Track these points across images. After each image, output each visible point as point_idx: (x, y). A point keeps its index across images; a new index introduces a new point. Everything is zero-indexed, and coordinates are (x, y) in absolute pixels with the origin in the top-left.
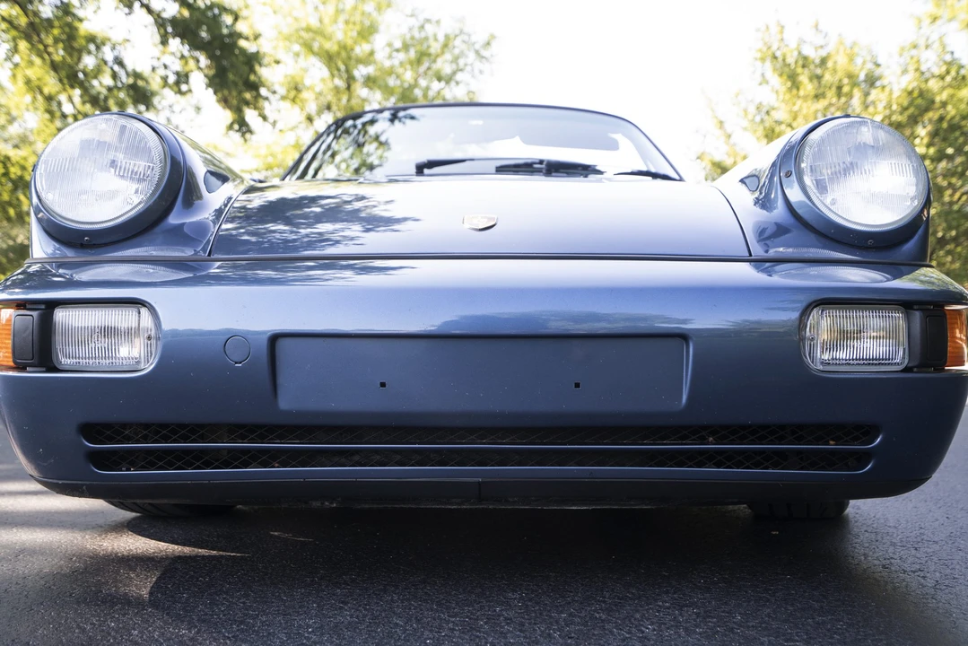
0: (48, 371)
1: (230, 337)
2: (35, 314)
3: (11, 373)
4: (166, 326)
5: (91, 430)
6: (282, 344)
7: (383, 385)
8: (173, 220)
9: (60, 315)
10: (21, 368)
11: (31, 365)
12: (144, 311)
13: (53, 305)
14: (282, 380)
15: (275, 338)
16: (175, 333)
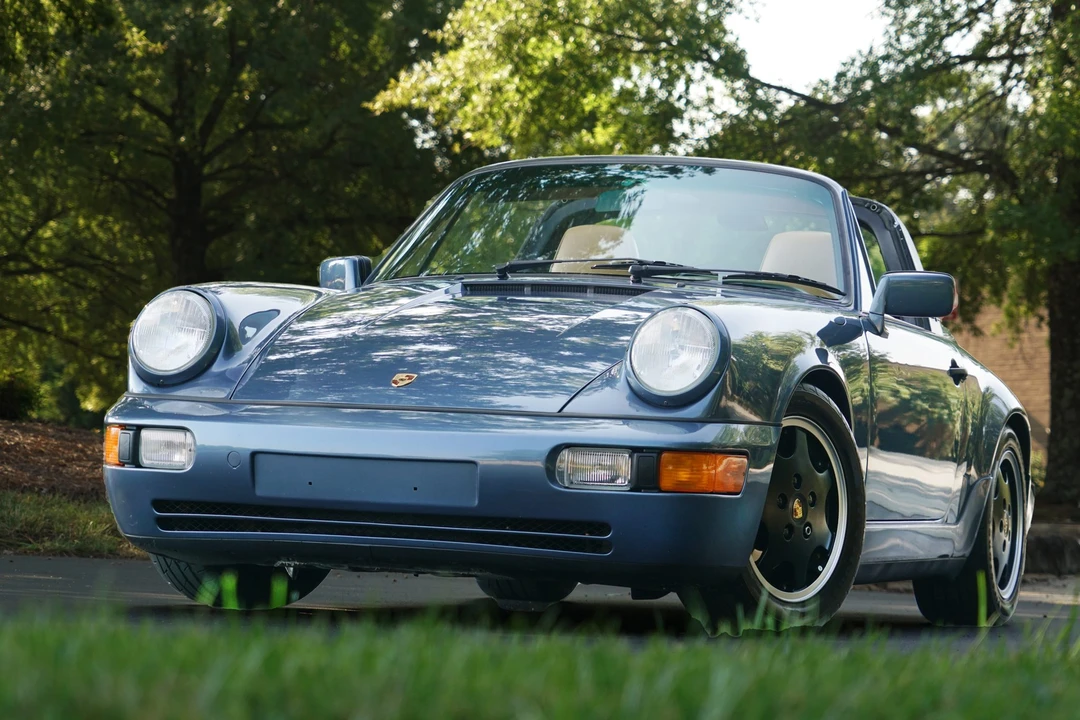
0: (137, 467)
1: (231, 453)
2: (131, 432)
3: (114, 467)
4: (198, 443)
5: (159, 504)
6: (259, 458)
7: (310, 483)
8: (216, 368)
9: (144, 433)
10: (122, 464)
11: (128, 463)
12: (188, 434)
13: (140, 428)
14: (259, 478)
15: (254, 454)
16: (203, 447)
